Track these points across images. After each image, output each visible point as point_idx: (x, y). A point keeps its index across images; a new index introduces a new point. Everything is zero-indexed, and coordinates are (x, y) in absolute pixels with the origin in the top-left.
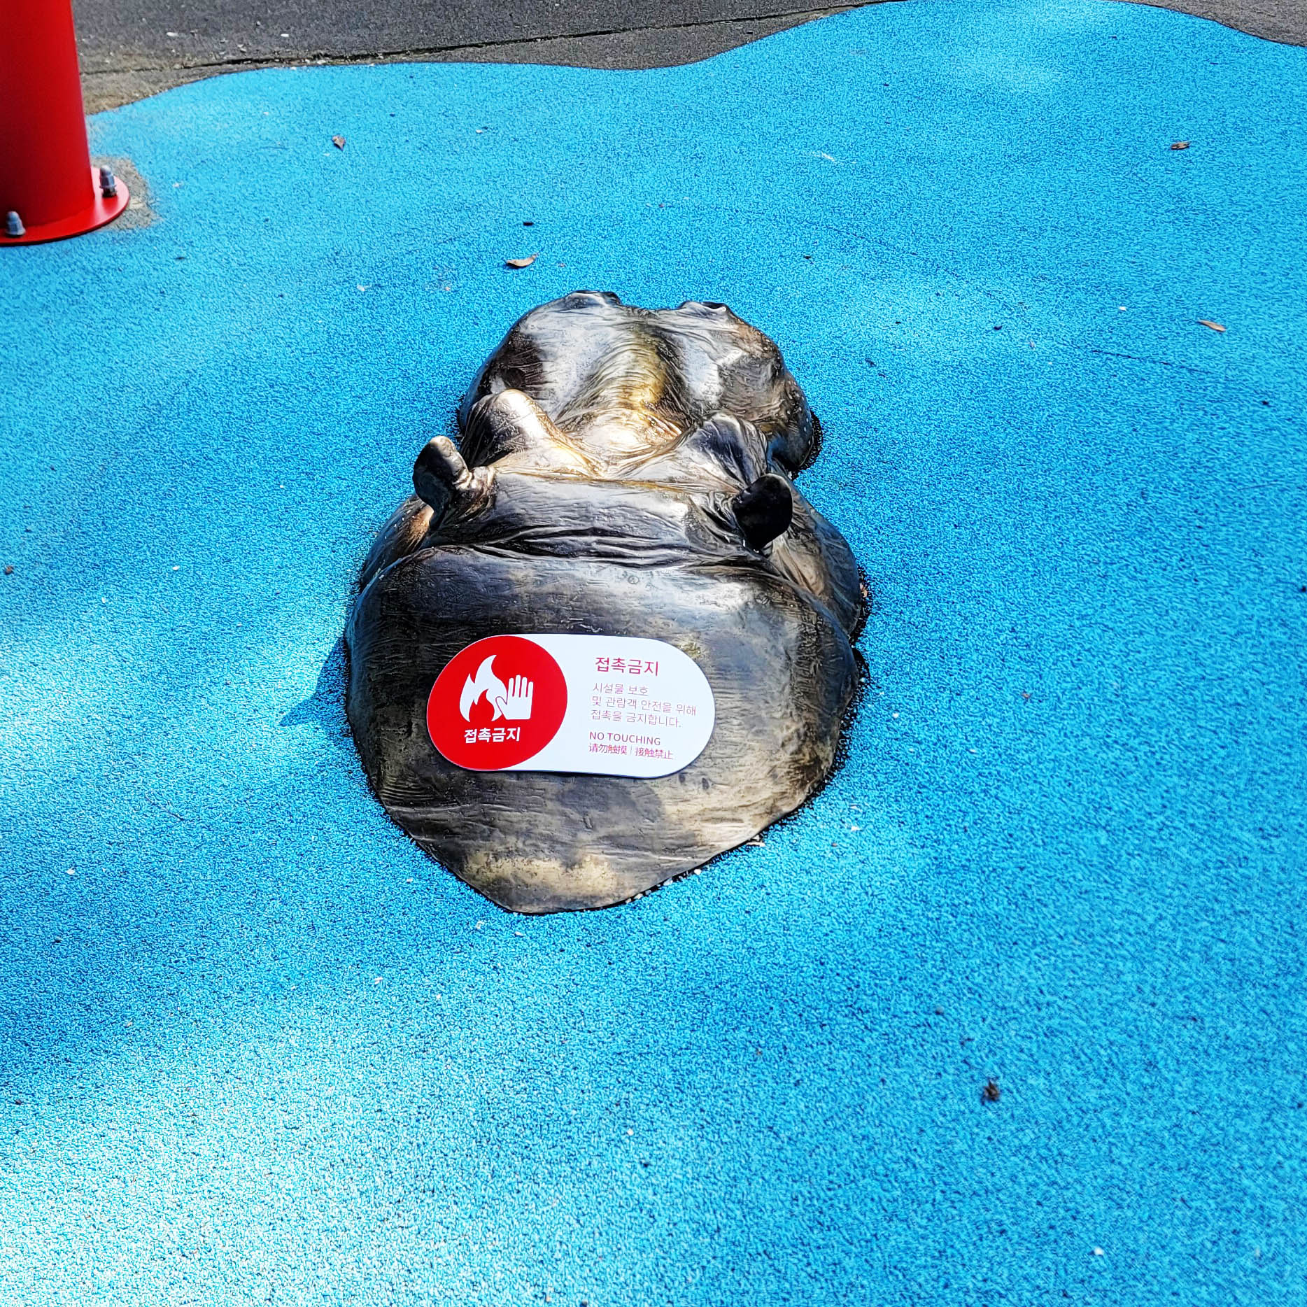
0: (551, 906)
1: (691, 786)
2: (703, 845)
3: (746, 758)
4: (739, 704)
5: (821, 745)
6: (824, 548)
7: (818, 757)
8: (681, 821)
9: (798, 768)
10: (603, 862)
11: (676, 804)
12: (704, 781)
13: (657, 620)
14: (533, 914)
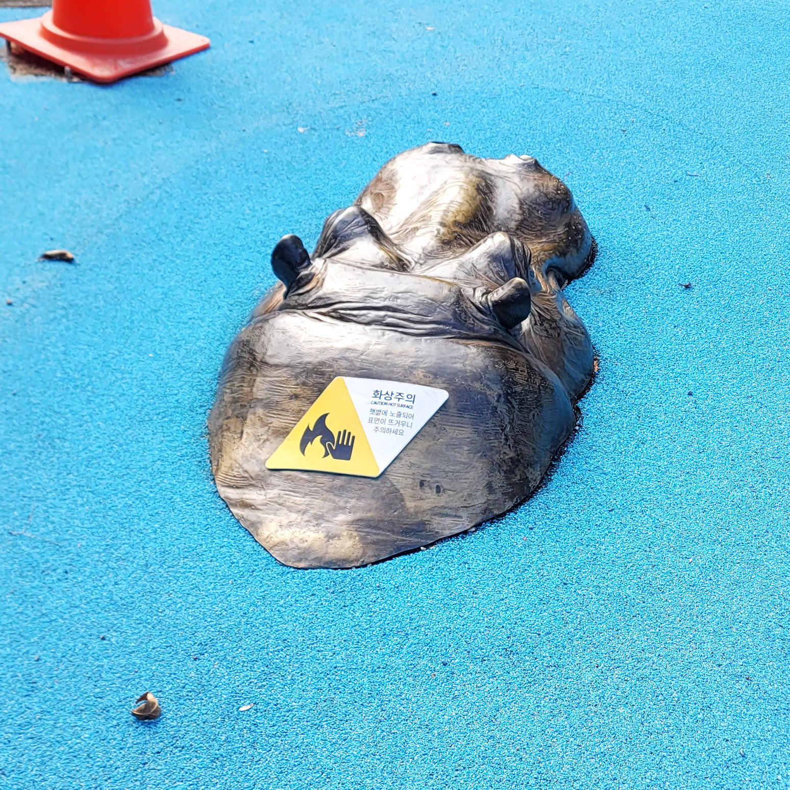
0: (314, 564)
1: (427, 490)
2: (430, 531)
3: (470, 474)
4: (470, 436)
5: (531, 470)
6: (562, 334)
7: (527, 478)
8: (417, 513)
9: (510, 484)
10: (355, 537)
11: (414, 501)
12: (438, 487)
13: (420, 373)
14: (300, 569)
